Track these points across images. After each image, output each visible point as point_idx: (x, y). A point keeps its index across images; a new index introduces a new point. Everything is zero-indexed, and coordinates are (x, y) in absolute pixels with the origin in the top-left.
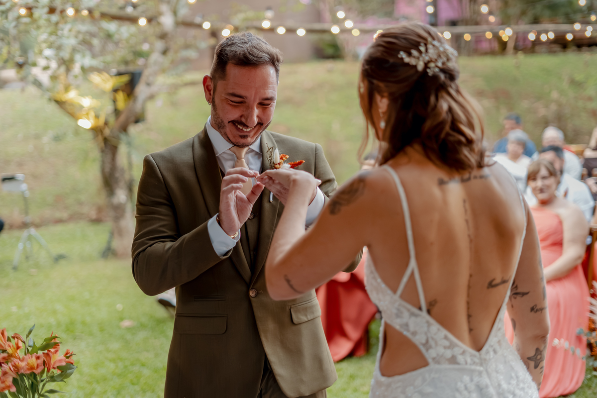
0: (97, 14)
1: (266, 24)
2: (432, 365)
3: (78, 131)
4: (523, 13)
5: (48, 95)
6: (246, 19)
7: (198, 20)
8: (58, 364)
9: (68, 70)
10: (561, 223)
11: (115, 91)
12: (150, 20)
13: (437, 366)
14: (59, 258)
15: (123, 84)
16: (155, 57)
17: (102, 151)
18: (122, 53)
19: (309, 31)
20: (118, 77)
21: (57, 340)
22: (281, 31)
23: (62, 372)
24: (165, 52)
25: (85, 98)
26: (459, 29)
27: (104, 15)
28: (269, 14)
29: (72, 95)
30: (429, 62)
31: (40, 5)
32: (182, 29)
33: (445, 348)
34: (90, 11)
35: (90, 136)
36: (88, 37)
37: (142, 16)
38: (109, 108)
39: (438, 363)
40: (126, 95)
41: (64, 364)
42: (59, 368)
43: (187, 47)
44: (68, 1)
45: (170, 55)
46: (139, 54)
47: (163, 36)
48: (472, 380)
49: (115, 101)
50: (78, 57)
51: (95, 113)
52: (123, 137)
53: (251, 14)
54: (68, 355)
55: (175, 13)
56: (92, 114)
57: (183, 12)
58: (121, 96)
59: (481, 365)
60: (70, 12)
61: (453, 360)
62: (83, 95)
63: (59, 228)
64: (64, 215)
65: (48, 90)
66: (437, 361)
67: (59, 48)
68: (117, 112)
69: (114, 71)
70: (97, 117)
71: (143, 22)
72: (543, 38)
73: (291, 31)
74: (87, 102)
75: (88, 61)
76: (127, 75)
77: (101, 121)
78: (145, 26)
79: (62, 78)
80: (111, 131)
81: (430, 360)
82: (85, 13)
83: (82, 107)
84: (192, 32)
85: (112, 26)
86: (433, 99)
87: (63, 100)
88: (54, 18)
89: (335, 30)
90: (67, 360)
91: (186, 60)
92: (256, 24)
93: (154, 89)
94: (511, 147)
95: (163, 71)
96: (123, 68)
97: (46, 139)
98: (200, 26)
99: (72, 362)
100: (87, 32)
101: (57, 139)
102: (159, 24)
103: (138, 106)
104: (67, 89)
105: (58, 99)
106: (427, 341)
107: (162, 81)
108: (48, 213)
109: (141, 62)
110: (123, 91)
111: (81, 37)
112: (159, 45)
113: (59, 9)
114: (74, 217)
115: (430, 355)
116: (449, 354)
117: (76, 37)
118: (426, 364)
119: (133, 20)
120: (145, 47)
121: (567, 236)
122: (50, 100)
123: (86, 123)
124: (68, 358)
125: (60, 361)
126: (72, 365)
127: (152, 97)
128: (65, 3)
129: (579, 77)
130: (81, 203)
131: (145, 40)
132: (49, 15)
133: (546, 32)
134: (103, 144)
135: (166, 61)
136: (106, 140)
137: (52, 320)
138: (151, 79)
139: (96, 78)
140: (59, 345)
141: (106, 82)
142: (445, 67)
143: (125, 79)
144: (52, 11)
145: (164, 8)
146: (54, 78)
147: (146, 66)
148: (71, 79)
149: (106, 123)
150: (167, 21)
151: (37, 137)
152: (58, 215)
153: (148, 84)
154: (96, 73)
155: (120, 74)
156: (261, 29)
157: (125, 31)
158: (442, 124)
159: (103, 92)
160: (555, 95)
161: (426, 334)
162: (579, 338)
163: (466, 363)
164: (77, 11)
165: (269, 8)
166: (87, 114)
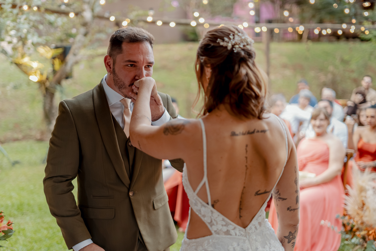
0: (42, 9)
1: (150, 19)
2: (214, 235)
3: (29, 83)
4: (313, 16)
5: (11, 59)
6: (138, 16)
7: (106, 15)
8: (2, 229)
9: (24, 44)
10: (328, 149)
11: (54, 58)
12: (77, 14)
13: (217, 236)
14: (15, 163)
15: (59, 54)
16: (80, 37)
17: (45, 96)
18: (59, 34)
19: (178, 24)
20: (55, 50)
21: (3, 214)
22: (159, 23)
23: (5, 234)
24: (85, 35)
25: (34, 62)
26: (271, 26)
27: (47, 10)
28: (151, 13)
29: (26, 60)
30: (235, 45)
31: (6, 2)
32: (97, 20)
33: (222, 225)
34: (39, 7)
35: (37, 86)
36: (36, 24)
37: (72, 12)
38: (50, 69)
39: (218, 234)
40: (60, 61)
41: (6, 229)
42: (3, 231)
43: (100, 31)
44: (24, 1)
45: (89, 37)
46: (70, 35)
47: (85, 24)
48: (238, 245)
49: (53, 65)
50: (29, 36)
51: (40, 72)
52: (58, 88)
53: (141, 12)
54: (9, 224)
55: (93, 10)
56: (39, 72)
57: (98, 10)
58: (57, 62)
59: (246, 236)
60: (25, 8)
61: (227, 233)
62: (33, 60)
63: (16, 144)
64: (20, 136)
65: (11, 56)
66: (217, 232)
67: (18, 30)
68: (54, 72)
69: (53, 45)
70: (42, 74)
71: (72, 15)
72: (324, 32)
73: (166, 23)
74: (35, 65)
75: (36, 39)
76: (61, 48)
77: (44, 77)
78: (74, 17)
79: (20, 49)
80: (50, 84)
81: (213, 232)
82: (35, 9)
83: (32, 68)
84: (104, 22)
85: (52, 18)
86: (237, 67)
87: (21, 63)
88: (16, 11)
89: (193, 24)
90: (8, 227)
91: (99, 40)
92: (143, 18)
93: (78, 57)
94: (301, 100)
95: (84, 46)
96: (59, 44)
97: (9, 88)
98: (108, 19)
99: (12, 228)
100: (36, 21)
101: (15, 88)
102: (82, 17)
103: (68, 68)
104: (23, 56)
105: (17, 63)
106: (211, 221)
107: (84, 53)
108: (9, 134)
109: (71, 40)
110: (59, 58)
111: (32, 24)
112: (82, 30)
113: (19, 5)
114: (26, 138)
115: (213, 229)
116: (225, 229)
117: (29, 24)
118: (210, 234)
119: (66, 14)
120: (74, 31)
121: (332, 157)
122: (12, 63)
123: (35, 78)
124: (9, 225)
125: (4, 227)
126: (11, 230)
127: (77, 63)
128: (22, 2)
129: (346, 57)
130: (30, 129)
131: (74, 27)
132: (12, 9)
133: (326, 29)
134: (45, 92)
135: (86, 40)
136: (47, 89)
137: (9, 203)
138: (76, 51)
139: (41, 50)
140: (3, 217)
141: (48, 52)
142: (245, 48)
143: (60, 51)
144: (14, 6)
145: (86, 7)
146: (15, 49)
147: (73, 43)
148: (26, 49)
149: (47, 79)
150: (88, 15)
151: (4, 86)
152: (16, 136)
153: (75, 55)
154: (42, 46)
155: (57, 48)
156: (146, 22)
157: (60, 21)
158: (242, 83)
159: (46, 59)
160: (331, 68)
161: (211, 217)
162: (337, 221)
163: (236, 235)
164: (30, 7)
165: (151, 9)
166: (35, 72)
